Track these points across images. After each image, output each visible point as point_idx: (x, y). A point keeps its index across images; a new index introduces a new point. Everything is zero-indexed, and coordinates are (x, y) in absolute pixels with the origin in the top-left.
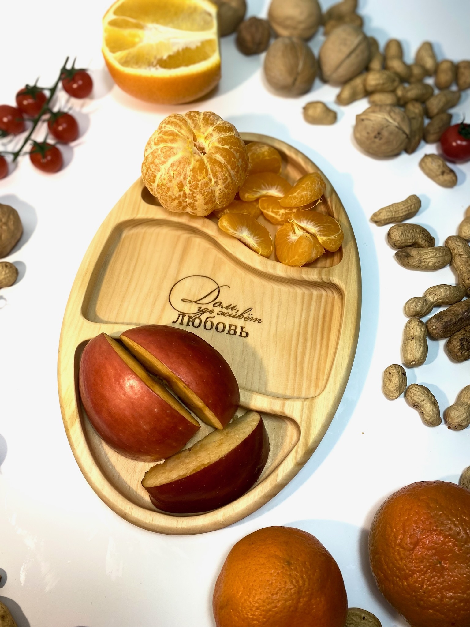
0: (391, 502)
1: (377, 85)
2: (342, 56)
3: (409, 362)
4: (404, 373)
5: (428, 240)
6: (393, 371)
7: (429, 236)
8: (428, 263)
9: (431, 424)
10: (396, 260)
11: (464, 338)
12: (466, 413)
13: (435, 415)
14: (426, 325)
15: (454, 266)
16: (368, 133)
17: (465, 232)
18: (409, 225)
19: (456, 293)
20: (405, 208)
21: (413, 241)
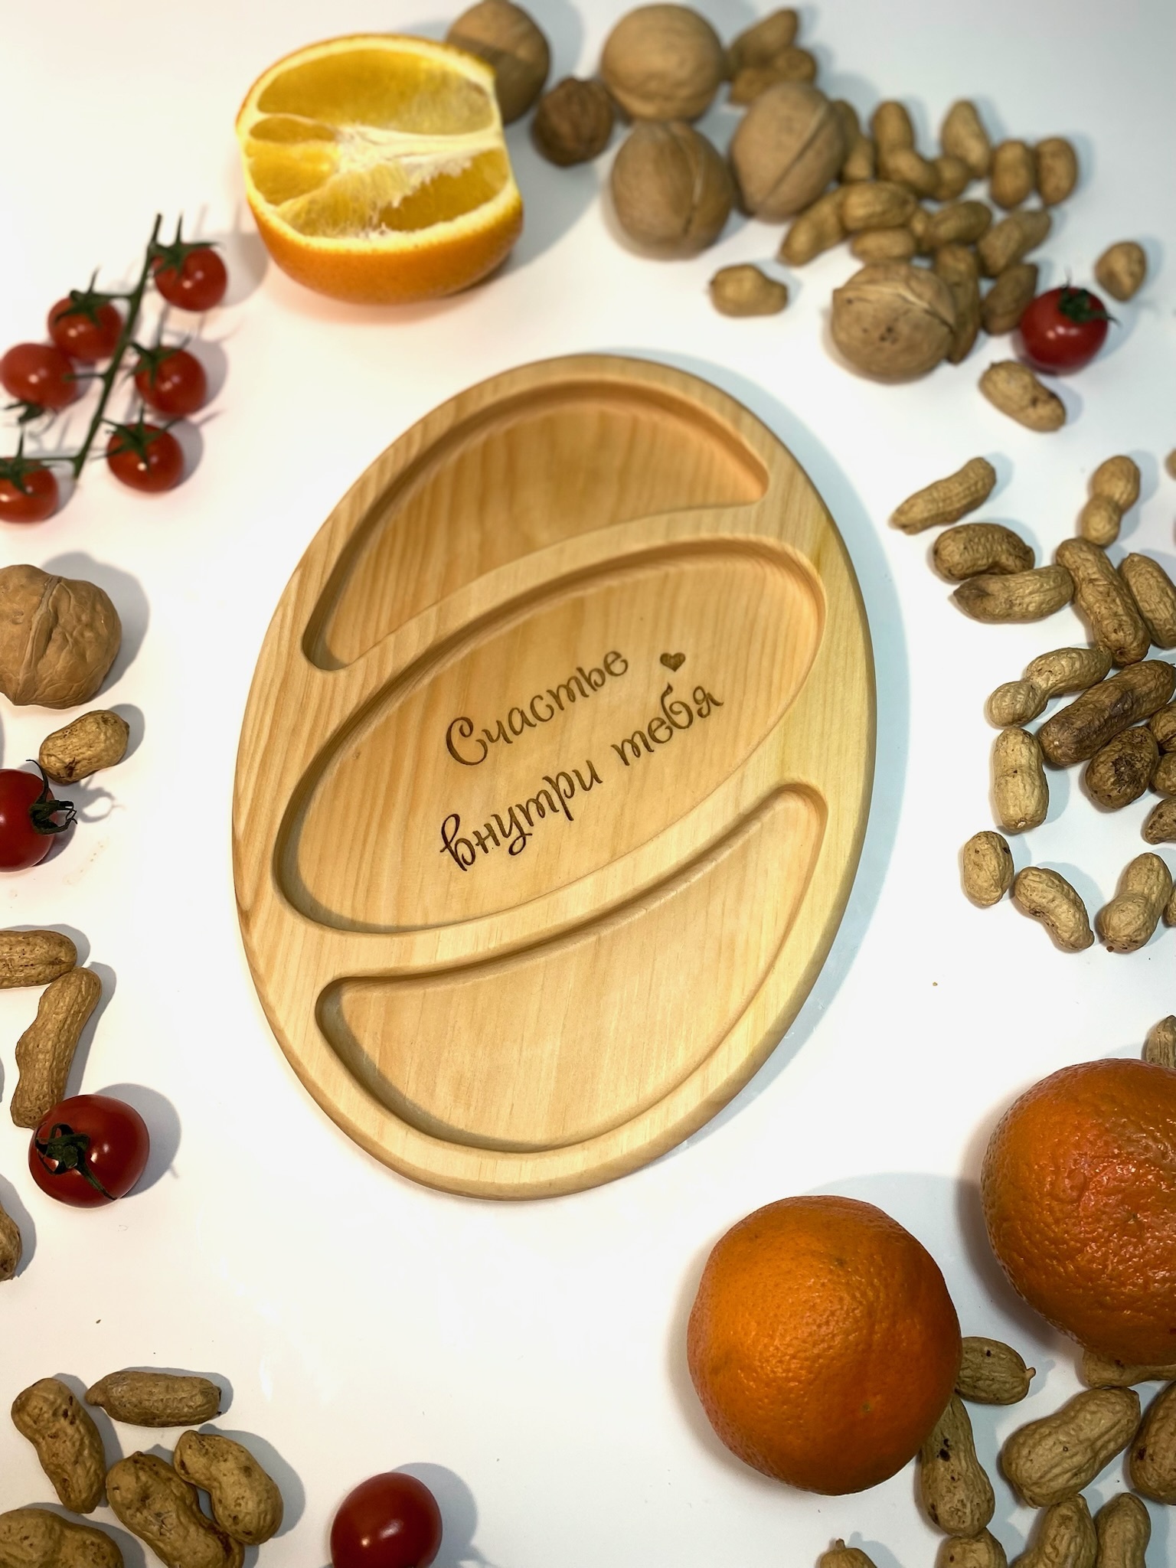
0: (1019, 1114)
1: (871, 216)
2: (786, 158)
3: (1014, 823)
4: (1006, 846)
5: (1021, 555)
6: (984, 846)
7: (1021, 545)
8: (1028, 606)
9: (1073, 946)
10: (955, 606)
11: (1120, 758)
12: (1144, 916)
13: (1081, 928)
14: (1037, 739)
15: (1081, 606)
16: (865, 331)
17: (1095, 530)
18: (977, 528)
19: (1093, 663)
20: (964, 490)
21: (990, 560)
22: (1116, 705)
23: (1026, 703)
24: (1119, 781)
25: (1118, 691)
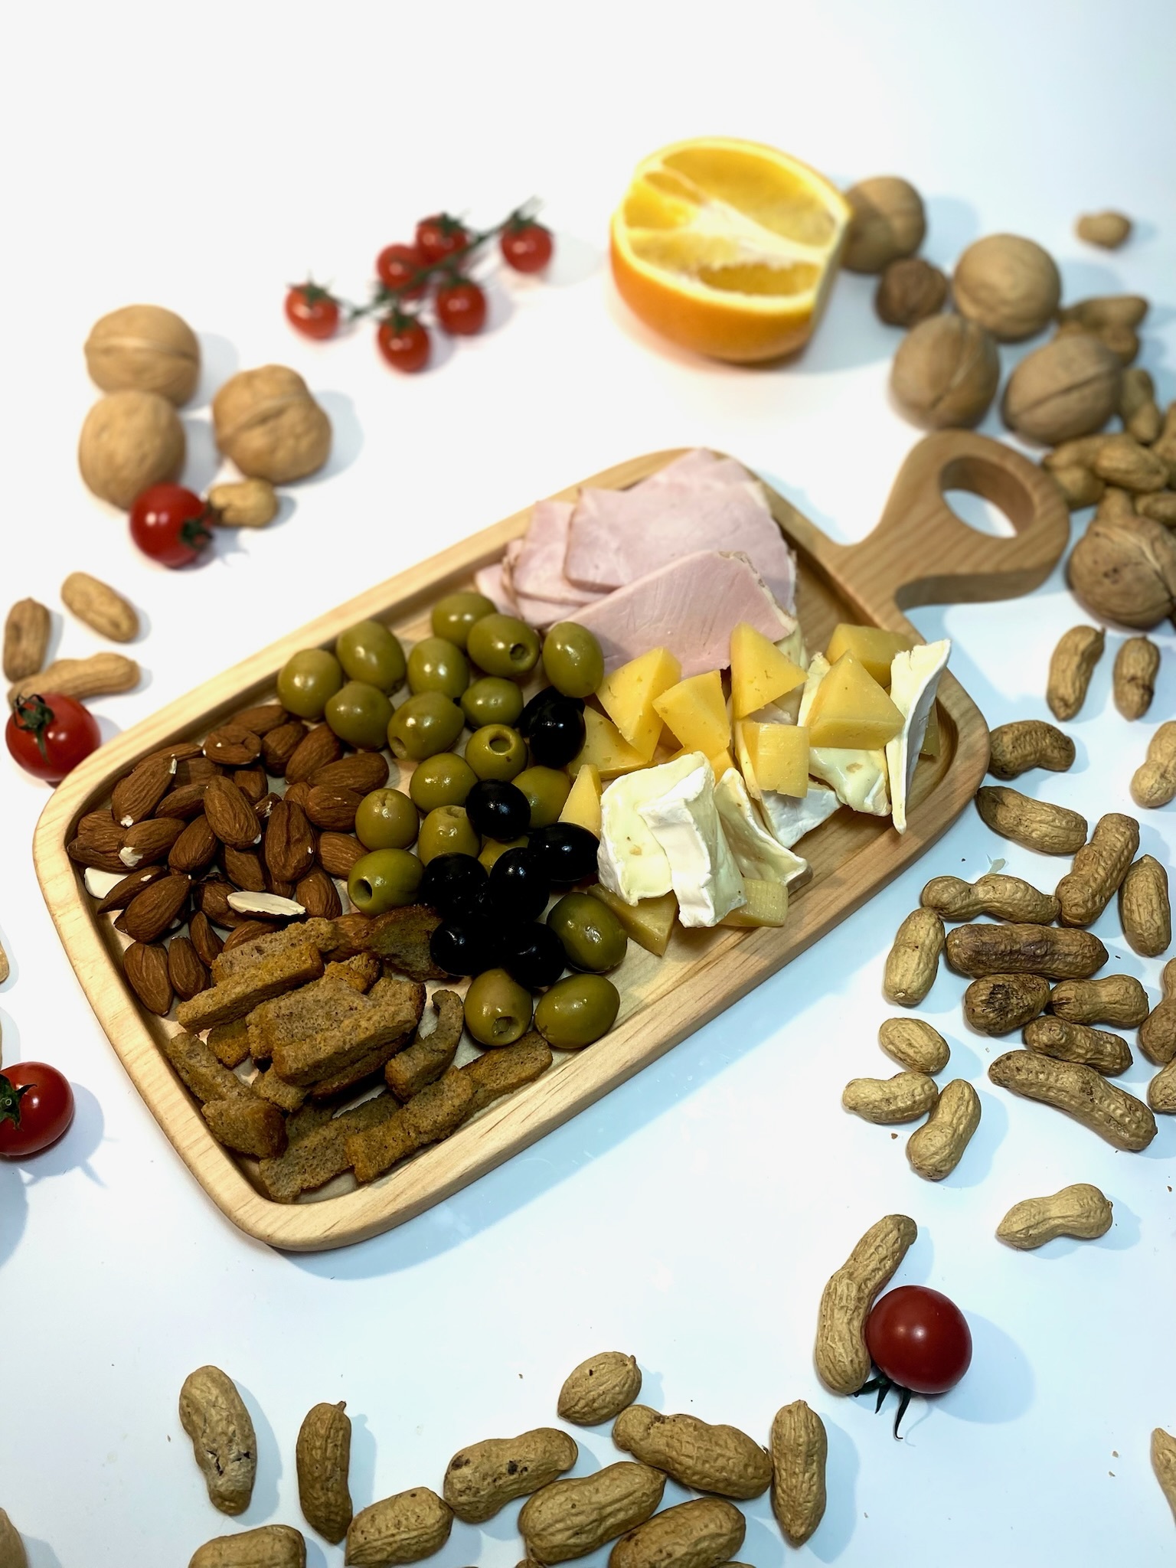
11: (1003, 986)
14: (946, 938)
22: (1030, 945)
23: (954, 898)
24: (988, 1003)
25: (1040, 935)
